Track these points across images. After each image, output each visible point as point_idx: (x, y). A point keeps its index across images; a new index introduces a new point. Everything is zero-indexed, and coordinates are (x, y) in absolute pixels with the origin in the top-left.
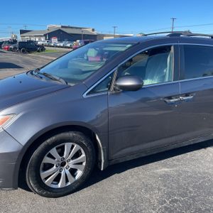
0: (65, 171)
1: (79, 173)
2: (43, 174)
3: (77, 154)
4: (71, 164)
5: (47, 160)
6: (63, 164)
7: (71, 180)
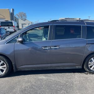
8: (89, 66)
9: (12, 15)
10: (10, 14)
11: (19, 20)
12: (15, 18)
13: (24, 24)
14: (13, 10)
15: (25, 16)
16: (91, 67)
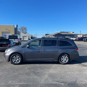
0: (17, 60)
1: (19, 62)
2: (13, 60)
3: (19, 58)
4: (18, 59)
5: (13, 58)
6: (16, 59)
7: (18, 62)
8: (62, 60)
9: (16, 29)
10: (14, 29)
11: (21, 33)
12: (18, 31)
13: (25, 36)
14: (17, 26)
15: (26, 30)
16: (62, 61)
